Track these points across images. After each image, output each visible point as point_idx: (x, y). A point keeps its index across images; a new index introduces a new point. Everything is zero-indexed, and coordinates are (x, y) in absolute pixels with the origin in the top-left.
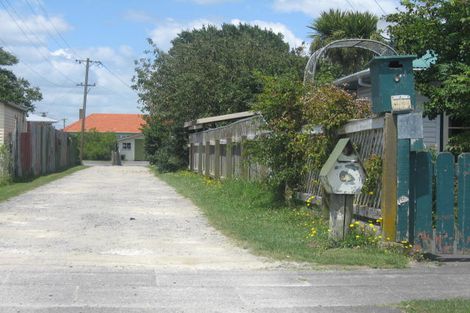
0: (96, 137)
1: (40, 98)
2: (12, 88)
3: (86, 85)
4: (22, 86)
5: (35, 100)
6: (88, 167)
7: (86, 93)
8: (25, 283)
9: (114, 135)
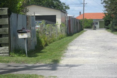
0: (86, 21)
1: (69, 8)
2: (60, 5)
3: (84, 4)
4: (63, 5)
5: (67, 9)
6: (86, 31)
7: (84, 6)
8: (104, 69)
9: (92, 20)
